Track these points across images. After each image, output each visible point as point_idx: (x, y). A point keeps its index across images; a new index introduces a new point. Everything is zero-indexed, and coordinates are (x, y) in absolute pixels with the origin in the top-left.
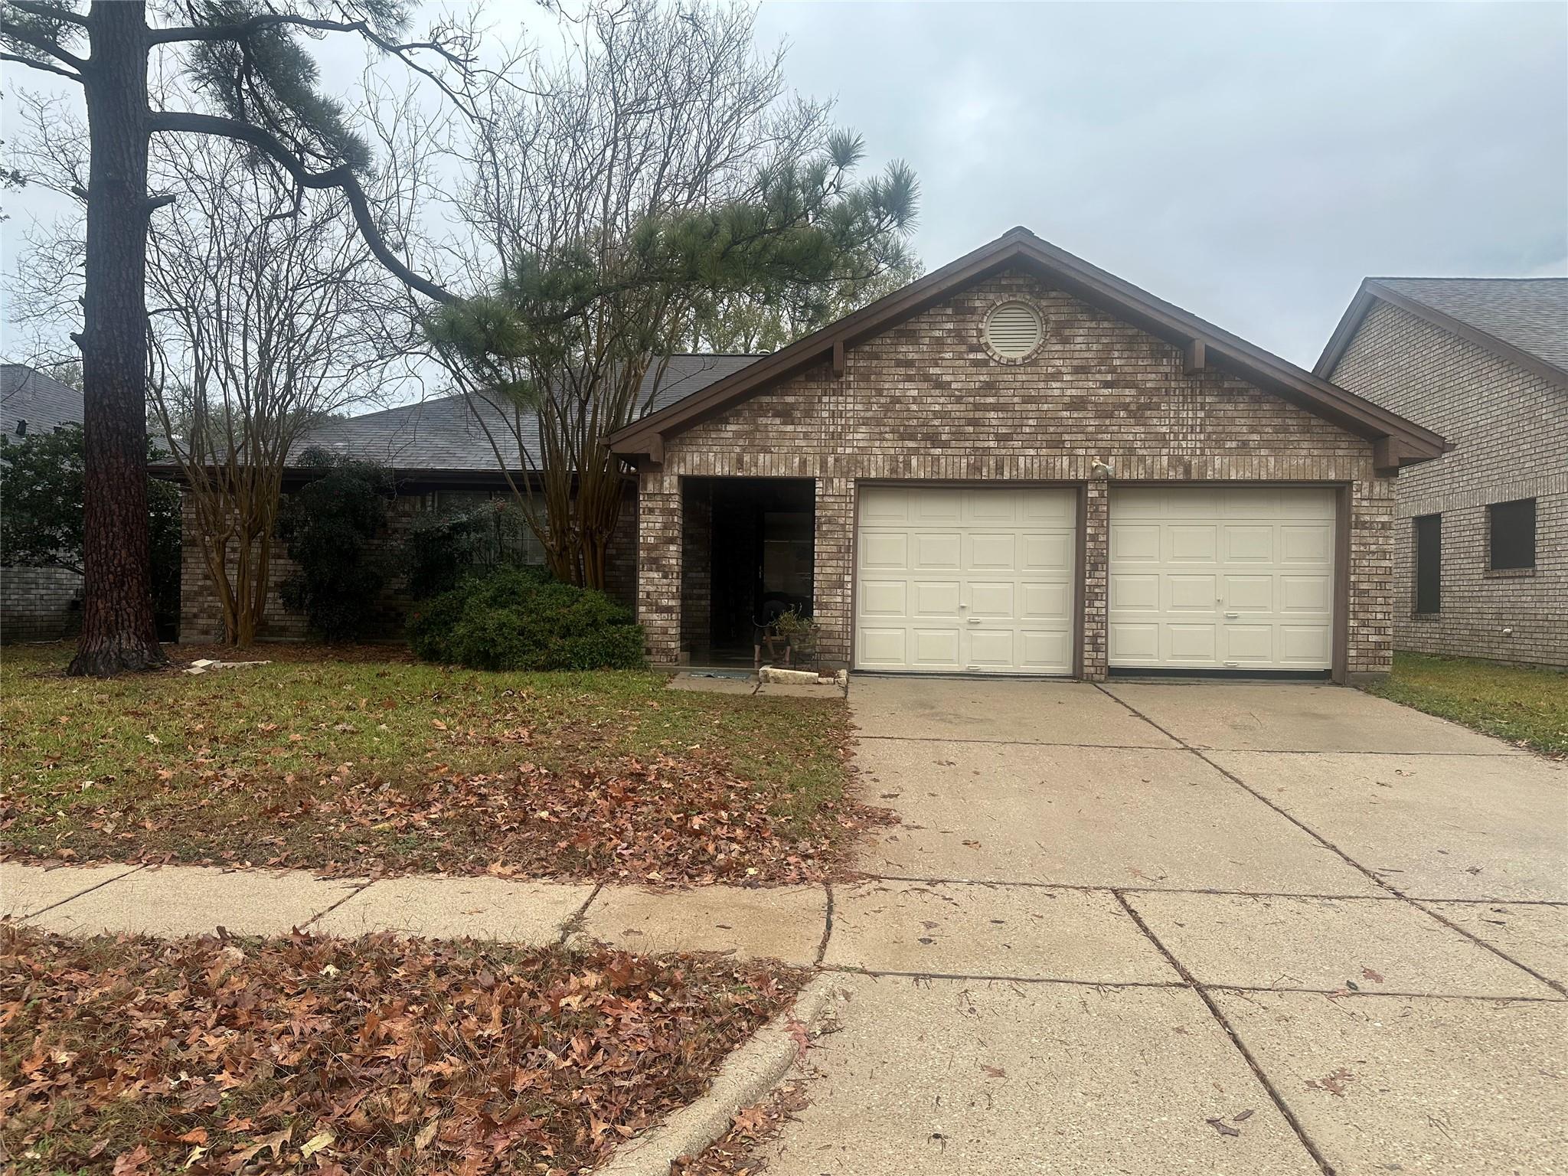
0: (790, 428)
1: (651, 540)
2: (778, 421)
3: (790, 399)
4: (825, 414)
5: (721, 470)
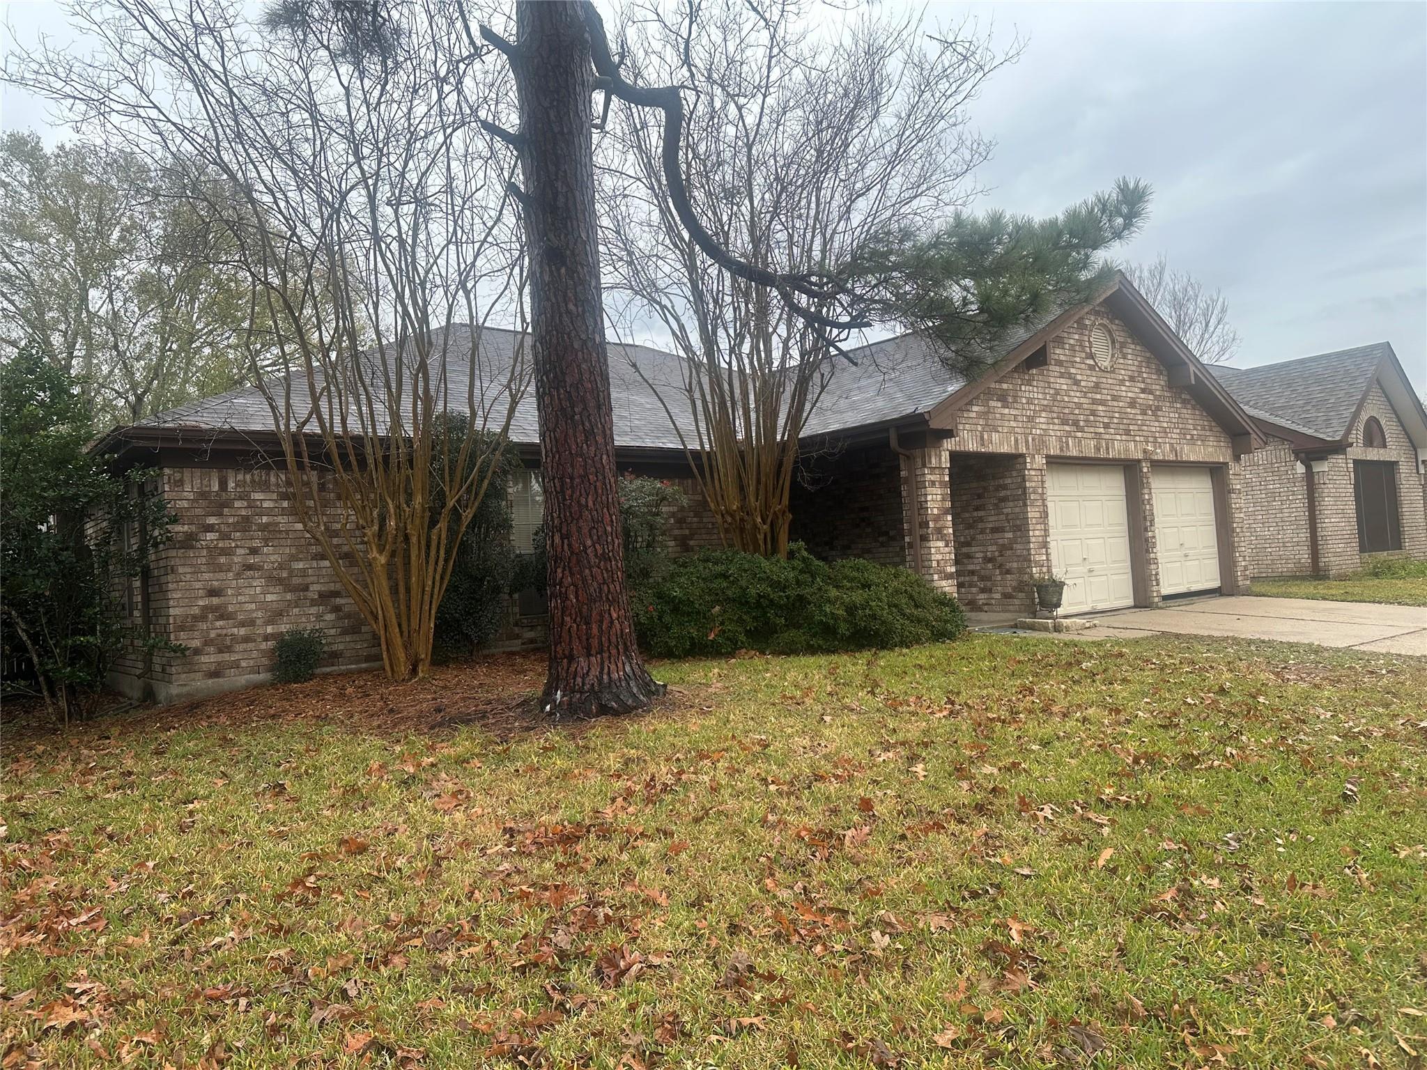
0: (1006, 411)
1: (936, 512)
2: (999, 404)
3: (1005, 386)
4: (1024, 401)
5: (972, 446)
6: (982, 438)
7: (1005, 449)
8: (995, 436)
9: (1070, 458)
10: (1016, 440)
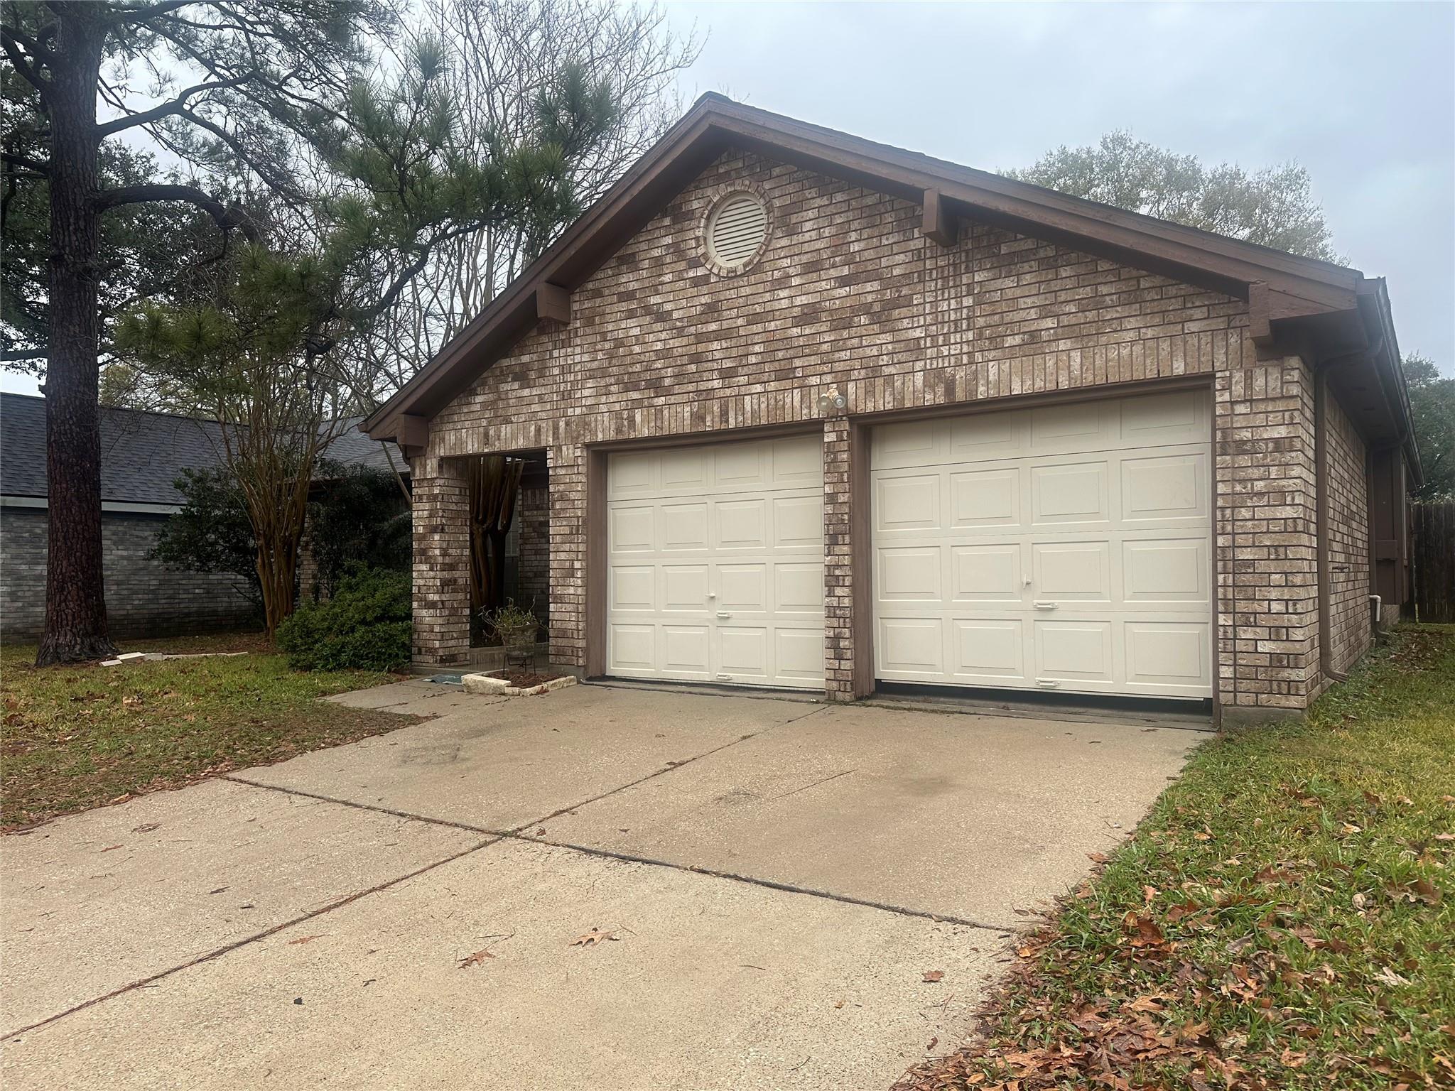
0: (526, 392)
2: (516, 386)
3: (526, 359)
4: (557, 371)
5: (472, 446)
6: (486, 435)
7: (520, 444)
8: (505, 430)
9: (636, 440)
10: (538, 430)
